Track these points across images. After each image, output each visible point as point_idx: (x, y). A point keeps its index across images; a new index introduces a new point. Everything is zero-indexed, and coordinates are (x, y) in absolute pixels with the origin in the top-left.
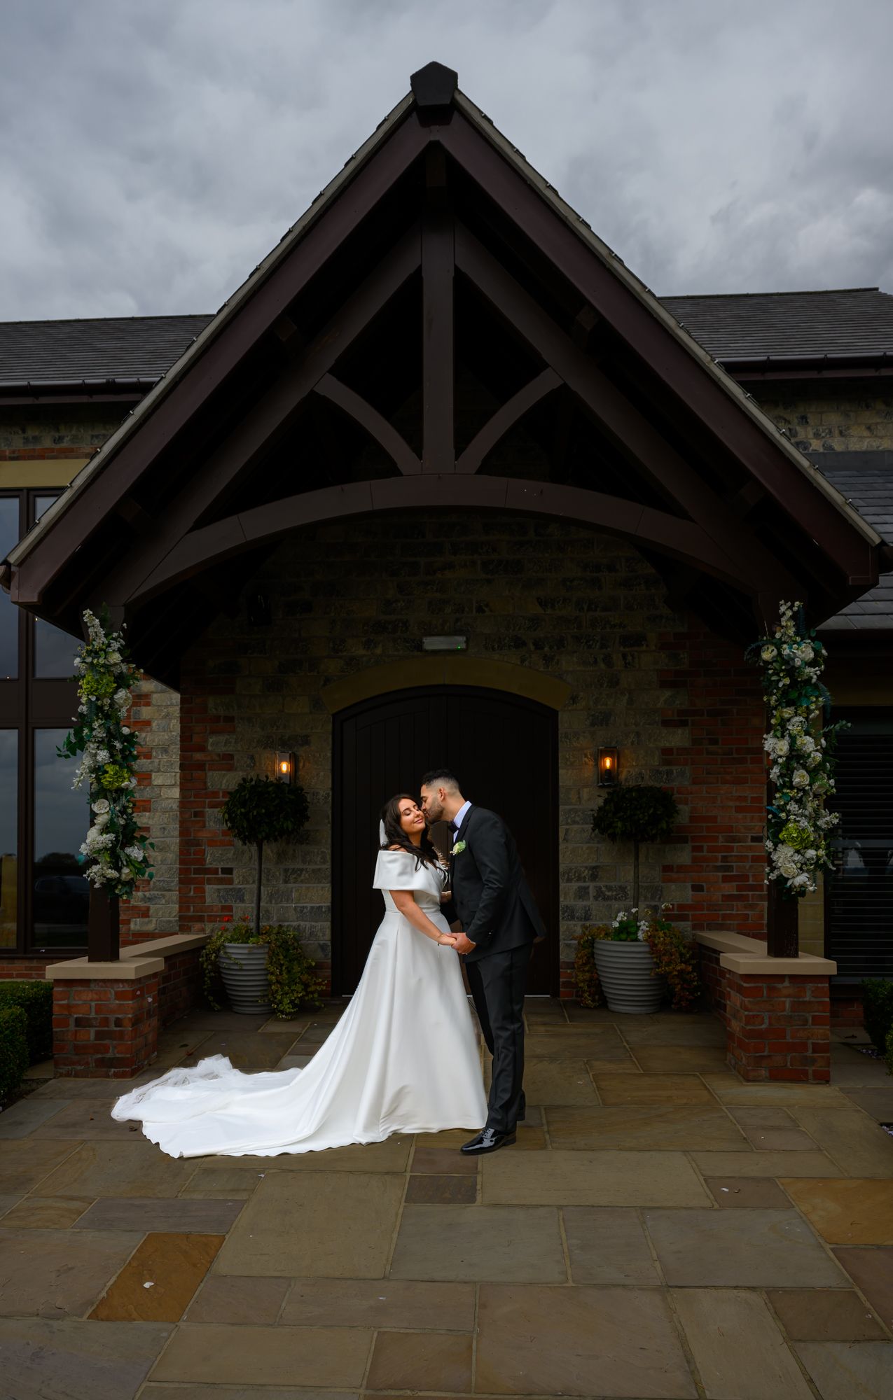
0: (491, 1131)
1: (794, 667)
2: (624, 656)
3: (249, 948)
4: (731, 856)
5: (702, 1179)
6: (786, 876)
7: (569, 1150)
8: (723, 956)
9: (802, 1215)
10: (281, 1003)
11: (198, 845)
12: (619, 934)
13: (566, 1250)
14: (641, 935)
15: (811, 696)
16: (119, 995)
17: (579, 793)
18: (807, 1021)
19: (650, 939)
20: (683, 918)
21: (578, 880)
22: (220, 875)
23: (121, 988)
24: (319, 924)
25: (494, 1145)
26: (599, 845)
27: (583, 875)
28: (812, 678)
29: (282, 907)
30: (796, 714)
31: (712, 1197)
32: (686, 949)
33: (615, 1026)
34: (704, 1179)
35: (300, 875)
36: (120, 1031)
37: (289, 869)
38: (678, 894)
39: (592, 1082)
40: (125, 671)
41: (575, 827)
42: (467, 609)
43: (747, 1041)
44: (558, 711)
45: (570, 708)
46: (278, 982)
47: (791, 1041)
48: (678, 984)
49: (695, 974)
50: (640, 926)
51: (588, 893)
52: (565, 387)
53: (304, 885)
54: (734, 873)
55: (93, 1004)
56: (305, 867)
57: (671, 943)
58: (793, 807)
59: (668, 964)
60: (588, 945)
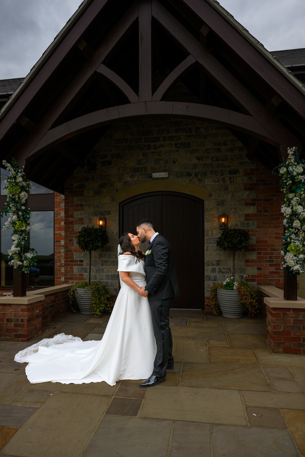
0: (154, 377)
1: (293, 175)
2: (230, 178)
3: (84, 290)
4: (273, 256)
5: (245, 407)
6: (290, 266)
7: (188, 387)
8: (265, 299)
9: (291, 433)
10: (96, 311)
11: (71, 252)
12: (226, 287)
13: (169, 450)
14: (235, 288)
15: (302, 188)
16: (22, 310)
17: (212, 232)
18: (300, 328)
19: (239, 289)
20: (253, 280)
21: (212, 266)
22: (79, 263)
23: (23, 307)
24: (114, 281)
25: (155, 383)
26: (220, 252)
27: (214, 264)
28: (302, 180)
29: (101, 275)
30: (295, 196)
31: (247, 419)
32: (254, 293)
33: (223, 324)
34: (246, 407)
35: (107, 263)
36: (23, 324)
37: (103, 261)
38: (252, 271)
39: (207, 350)
40: (24, 185)
41: (211, 245)
42: (169, 162)
43: (274, 336)
44: (204, 201)
45: (208, 199)
46: (95, 303)
47: (293, 336)
48: (250, 307)
49: (257, 303)
50: (234, 284)
51: (216, 270)
52: (197, 62)
53: (109, 267)
54: (274, 263)
55: (13, 313)
56: (109, 260)
57: (247, 291)
58: (293, 236)
59: (245, 299)
60: (215, 291)
